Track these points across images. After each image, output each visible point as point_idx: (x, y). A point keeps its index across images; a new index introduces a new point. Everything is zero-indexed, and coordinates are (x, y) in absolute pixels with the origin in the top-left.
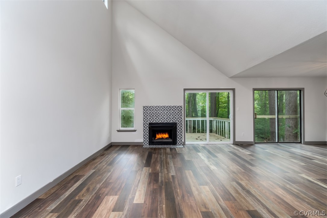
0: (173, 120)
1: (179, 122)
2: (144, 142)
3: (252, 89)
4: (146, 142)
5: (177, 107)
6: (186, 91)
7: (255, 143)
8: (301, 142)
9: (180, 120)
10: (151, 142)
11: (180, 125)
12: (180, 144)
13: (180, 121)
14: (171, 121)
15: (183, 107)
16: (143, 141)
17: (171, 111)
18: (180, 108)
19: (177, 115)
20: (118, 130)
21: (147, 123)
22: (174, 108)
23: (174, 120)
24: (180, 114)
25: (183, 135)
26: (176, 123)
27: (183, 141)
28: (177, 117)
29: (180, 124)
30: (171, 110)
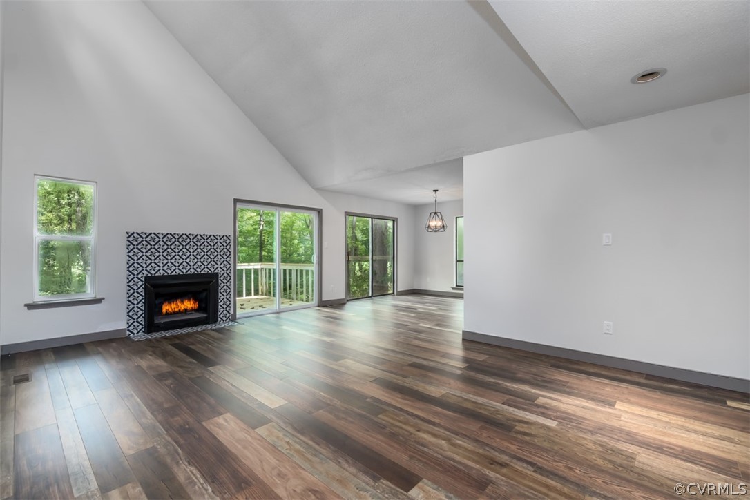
0: (209, 266)
1: (223, 272)
2: (131, 328)
3: (344, 214)
4: (135, 328)
5: (219, 238)
6: (237, 203)
7: (348, 301)
8: (393, 293)
9: (225, 266)
10: (150, 327)
11: (225, 278)
12: (225, 319)
13: (225, 269)
14: (206, 269)
15: (232, 238)
16: (125, 326)
17: (206, 248)
18: (225, 241)
19: (219, 256)
20: (31, 302)
21: (139, 276)
22: (212, 241)
23: (213, 266)
24: (225, 253)
25: (232, 300)
26: (217, 273)
27: (232, 312)
28: (219, 260)
29: (225, 275)
30: (206, 244)
